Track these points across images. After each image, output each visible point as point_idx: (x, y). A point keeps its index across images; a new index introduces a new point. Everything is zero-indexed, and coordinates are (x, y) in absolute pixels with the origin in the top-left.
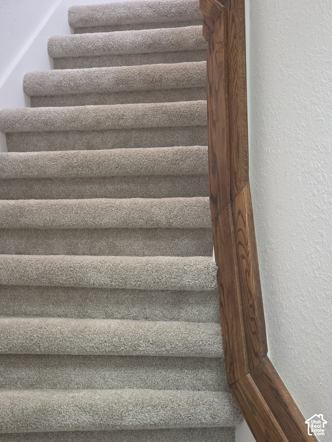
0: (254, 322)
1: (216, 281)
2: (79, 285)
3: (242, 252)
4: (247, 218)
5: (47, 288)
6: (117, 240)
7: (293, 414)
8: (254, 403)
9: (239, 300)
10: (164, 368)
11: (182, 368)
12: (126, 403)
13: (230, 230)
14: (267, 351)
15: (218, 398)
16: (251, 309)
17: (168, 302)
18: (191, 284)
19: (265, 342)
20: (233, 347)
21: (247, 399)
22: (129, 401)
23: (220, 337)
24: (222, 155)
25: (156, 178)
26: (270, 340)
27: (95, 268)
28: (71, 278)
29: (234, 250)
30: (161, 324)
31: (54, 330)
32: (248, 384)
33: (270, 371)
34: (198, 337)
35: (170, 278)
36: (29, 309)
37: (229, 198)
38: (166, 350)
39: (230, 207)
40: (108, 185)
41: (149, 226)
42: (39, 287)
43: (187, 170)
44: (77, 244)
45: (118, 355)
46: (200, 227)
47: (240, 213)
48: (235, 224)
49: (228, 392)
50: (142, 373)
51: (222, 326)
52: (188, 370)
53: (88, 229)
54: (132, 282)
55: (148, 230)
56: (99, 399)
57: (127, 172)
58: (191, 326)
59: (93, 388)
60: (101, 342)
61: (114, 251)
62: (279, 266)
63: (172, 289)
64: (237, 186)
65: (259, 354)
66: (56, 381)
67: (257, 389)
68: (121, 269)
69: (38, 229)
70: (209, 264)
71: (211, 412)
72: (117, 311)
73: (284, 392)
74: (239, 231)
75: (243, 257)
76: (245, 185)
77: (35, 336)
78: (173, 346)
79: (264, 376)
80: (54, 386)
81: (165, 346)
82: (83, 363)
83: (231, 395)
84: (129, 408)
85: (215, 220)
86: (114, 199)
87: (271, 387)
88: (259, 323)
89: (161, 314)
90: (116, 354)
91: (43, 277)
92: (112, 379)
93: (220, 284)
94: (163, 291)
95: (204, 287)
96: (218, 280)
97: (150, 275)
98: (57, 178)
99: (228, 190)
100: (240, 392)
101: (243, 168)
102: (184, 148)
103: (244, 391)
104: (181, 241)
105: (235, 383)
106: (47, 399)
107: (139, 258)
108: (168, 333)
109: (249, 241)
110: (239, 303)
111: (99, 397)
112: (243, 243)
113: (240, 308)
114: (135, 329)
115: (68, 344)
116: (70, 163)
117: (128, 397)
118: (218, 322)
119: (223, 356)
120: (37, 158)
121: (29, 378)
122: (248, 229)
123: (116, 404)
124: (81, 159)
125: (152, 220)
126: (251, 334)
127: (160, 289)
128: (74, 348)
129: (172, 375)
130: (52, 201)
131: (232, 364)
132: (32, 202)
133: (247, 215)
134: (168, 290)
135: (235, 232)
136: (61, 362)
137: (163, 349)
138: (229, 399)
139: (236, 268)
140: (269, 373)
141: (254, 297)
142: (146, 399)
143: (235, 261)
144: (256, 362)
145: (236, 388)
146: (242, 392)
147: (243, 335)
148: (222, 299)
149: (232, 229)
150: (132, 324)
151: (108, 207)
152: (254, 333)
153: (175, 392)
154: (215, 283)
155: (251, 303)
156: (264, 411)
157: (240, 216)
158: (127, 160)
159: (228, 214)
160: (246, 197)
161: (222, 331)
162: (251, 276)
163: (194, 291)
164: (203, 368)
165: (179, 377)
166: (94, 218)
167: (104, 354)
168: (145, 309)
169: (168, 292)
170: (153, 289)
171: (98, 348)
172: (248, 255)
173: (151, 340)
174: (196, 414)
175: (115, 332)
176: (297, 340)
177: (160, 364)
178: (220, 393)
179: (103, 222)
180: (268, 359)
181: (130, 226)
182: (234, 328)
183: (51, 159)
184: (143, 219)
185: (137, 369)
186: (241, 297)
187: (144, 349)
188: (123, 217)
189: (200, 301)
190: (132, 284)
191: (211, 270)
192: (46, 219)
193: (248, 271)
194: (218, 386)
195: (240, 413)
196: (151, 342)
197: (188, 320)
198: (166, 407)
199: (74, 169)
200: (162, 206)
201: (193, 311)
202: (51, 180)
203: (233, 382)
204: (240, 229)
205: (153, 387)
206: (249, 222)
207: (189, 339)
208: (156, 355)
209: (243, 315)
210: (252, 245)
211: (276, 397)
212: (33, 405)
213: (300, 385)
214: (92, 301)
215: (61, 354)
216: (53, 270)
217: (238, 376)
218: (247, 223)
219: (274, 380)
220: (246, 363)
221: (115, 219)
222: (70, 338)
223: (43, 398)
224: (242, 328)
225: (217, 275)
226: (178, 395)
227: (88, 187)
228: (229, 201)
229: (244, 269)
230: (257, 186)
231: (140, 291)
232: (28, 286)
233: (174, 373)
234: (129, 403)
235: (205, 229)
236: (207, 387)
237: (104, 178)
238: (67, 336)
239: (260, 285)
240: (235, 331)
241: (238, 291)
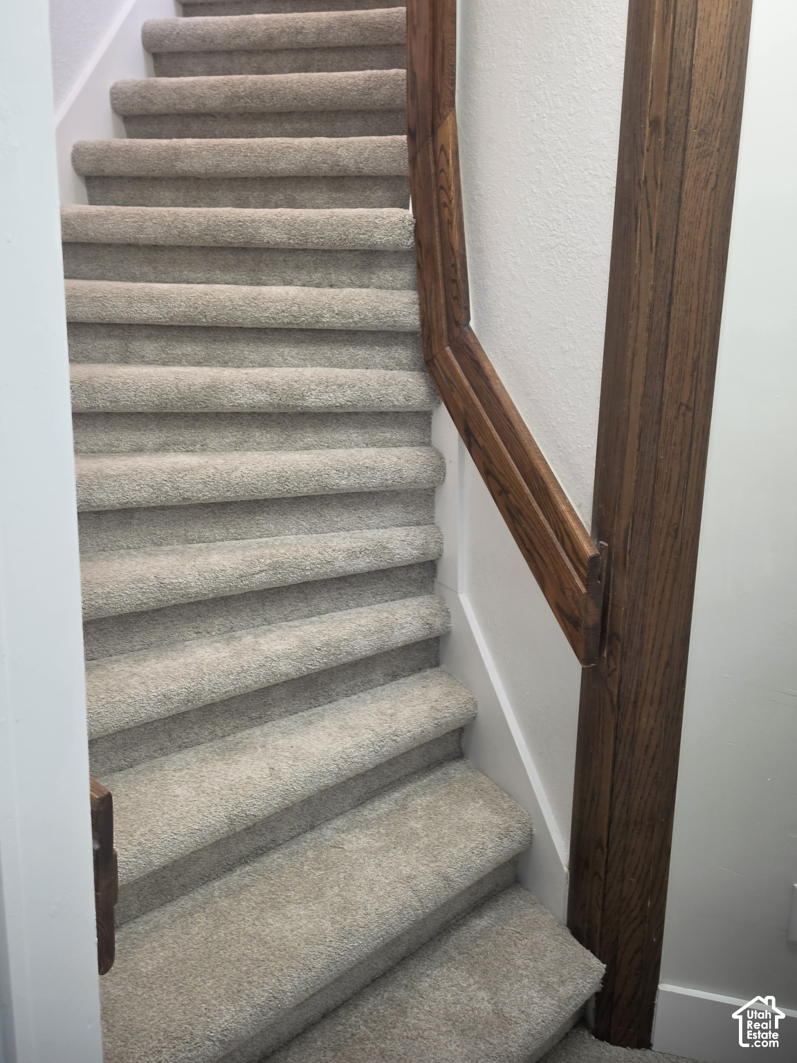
0: (455, 285)
1: (413, 238)
2: (251, 243)
3: (444, 199)
4: (451, 155)
5: (212, 249)
6: (297, 192)
7: (495, 387)
8: (452, 379)
9: (439, 259)
10: (352, 345)
11: (373, 344)
12: (308, 382)
13: (430, 171)
14: (470, 319)
15: (413, 378)
16: (453, 269)
17: (357, 265)
18: (383, 241)
19: (467, 308)
20: (431, 317)
21: (445, 375)
22: (311, 379)
23: (417, 307)
24: (423, 73)
25: (344, 114)
26: (474, 309)
27: (269, 222)
28: (241, 235)
29: (435, 197)
30: (347, 291)
31: (221, 297)
32: (447, 358)
33: (472, 341)
34: (391, 306)
35: (359, 234)
36: (192, 275)
37: (430, 129)
38: (354, 322)
39: (430, 142)
40: (284, 124)
41: (335, 174)
42: (203, 247)
43: (382, 103)
44: (248, 198)
45: (298, 327)
46: (396, 174)
47: (443, 148)
48: (436, 163)
49: (425, 372)
50: (326, 350)
51: (419, 294)
52: (379, 347)
53: (261, 178)
54: (314, 239)
55: (334, 178)
56: (277, 376)
57: (309, 105)
58: (382, 293)
59: (271, 366)
60: (278, 311)
61: (292, 204)
62: (487, 216)
63: (361, 248)
64: (440, 114)
65: (460, 322)
66: (227, 358)
67: (456, 363)
68: (301, 223)
69: (198, 179)
70: (405, 216)
71: (404, 393)
72: (297, 278)
73: (485, 364)
74: (441, 172)
75: (445, 205)
76: (451, 111)
77: (200, 303)
78: (362, 317)
79: (465, 348)
80: (225, 364)
81: (352, 317)
82: (258, 338)
83: (428, 374)
84: (312, 387)
85: (413, 161)
86: (291, 139)
87: (472, 359)
88: (462, 286)
89: (349, 281)
90: (295, 326)
91: (206, 235)
92: (292, 357)
93: (418, 241)
94: (350, 251)
95: (398, 245)
96: (415, 236)
97: (335, 230)
98: (219, 113)
99: (429, 119)
100: (437, 368)
101: (449, 89)
102: (379, 72)
103: (441, 367)
104: (374, 193)
105: (432, 360)
106: (217, 375)
107: (322, 211)
108: (356, 301)
109: (452, 184)
110: (439, 263)
111: (276, 374)
112: (446, 187)
113: (440, 268)
114: (317, 296)
115: (239, 313)
116: (236, 91)
117: (310, 375)
118: (415, 290)
119: (420, 330)
120: (194, 86)
121: (195, 354)
122: (452, 169)
123: (296, 382)
124: (250, 87)
125: (339, 165)
126: (452, 299)
127: (347, 248)
128: (247, 318)
129: (361, 353)
130: (214, 140)
131: (429, 337)
132: (189, 141)
133: (451, 151)
134: (357, 250)
135: (436, 175)
136: (232, 337)
137: (351, 320)
138: (426, 379)
139: (436, 220)
140: (471, 343)
141: (456, 254)
142: (331, 378)
143: (435, 210)
144: (457, 332)
145: (434, 365)
146: (439, 368)
147: (442, 301)
148: (420, 259)
149: (433, 171)
150: (314, 291)
151: (284, 147)
152: (456, 298)
153: (364, 371)
154: (411, 241)
155: (453, 262)
156: (463, 387)
157: (443, 152)
158: (307, 88)
159: (428, 151)
160: (450, 127)
161: (420, 299)
162: (454, 228)
163: (388, 251)
164: (396, 344)
165: (369, 354)
166: (268, 162)
167: (282, 326)
168: (330, 274)
169: (357, 253)
170: (339, 248)
171: (274, 319)
172: (450, 202)
173: (336, 309)
174: (387, 395)
175: (294, 300)
176: (505, 305)
177: (347, 340)
178: (416, 373)
179: (279, 168)
180: (470, 329)
181: (312, 173)
182: (433, 294)
183: (212, 87)
184: (328, 164)
185: (320, 345)
186: (442, 256)
187: (328, 320)
188: (303, 161)
189: (395, 263)
190: (314, 242)
191: (407, 224)
192: (207, 163)
193: (450, 223)
194: (414, 366)
195: (438, 395)
196: (337, 312)
197: (380, 288)
198: (354, 387)
199: (242, 100)
200: (350, 147)
201: (387, 276)
202: (213, 116)
203: (431, 358)
204: (443, 170)
205: (340, 365)
206: (453, 159)
207: (380, 308)
208: (342, 328)
209: (444, 277)
210: (456, 190)
211: (477, 370)
212: (201, 381)
213: (506, 357)
214: (267, 266)
215: (231, 326)
216: (218, 225)
217: (436, 350)
218: (451, 162)
219: (476, 352)
220: (445, 334)
221: (293, 164)
222: (241, 306)
223: (212, 374)
224: (442, 293)
225: (415, 231)
226: (368, 374)
227: (260, 127)
228: (430, 134)
229: (446, 220)
230: (465, 114)
231: (324, 251)
232: (190, 247)
233: (363, 351)
234: (312, 382)
235: (403, 176)
236: (401, 366)
237: (280, 114)
238: (237, 304)
239: (464, 240)
240: (433, 298)
241: (438, 248)
